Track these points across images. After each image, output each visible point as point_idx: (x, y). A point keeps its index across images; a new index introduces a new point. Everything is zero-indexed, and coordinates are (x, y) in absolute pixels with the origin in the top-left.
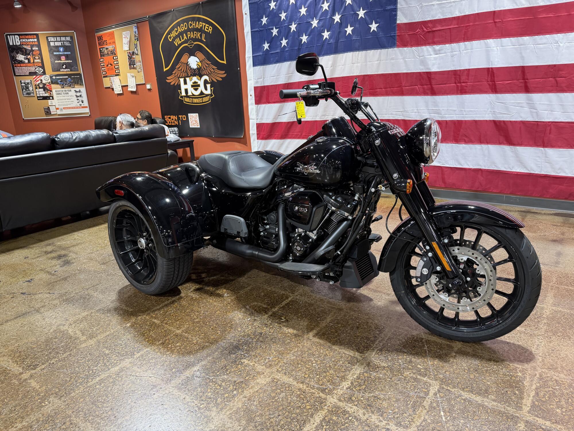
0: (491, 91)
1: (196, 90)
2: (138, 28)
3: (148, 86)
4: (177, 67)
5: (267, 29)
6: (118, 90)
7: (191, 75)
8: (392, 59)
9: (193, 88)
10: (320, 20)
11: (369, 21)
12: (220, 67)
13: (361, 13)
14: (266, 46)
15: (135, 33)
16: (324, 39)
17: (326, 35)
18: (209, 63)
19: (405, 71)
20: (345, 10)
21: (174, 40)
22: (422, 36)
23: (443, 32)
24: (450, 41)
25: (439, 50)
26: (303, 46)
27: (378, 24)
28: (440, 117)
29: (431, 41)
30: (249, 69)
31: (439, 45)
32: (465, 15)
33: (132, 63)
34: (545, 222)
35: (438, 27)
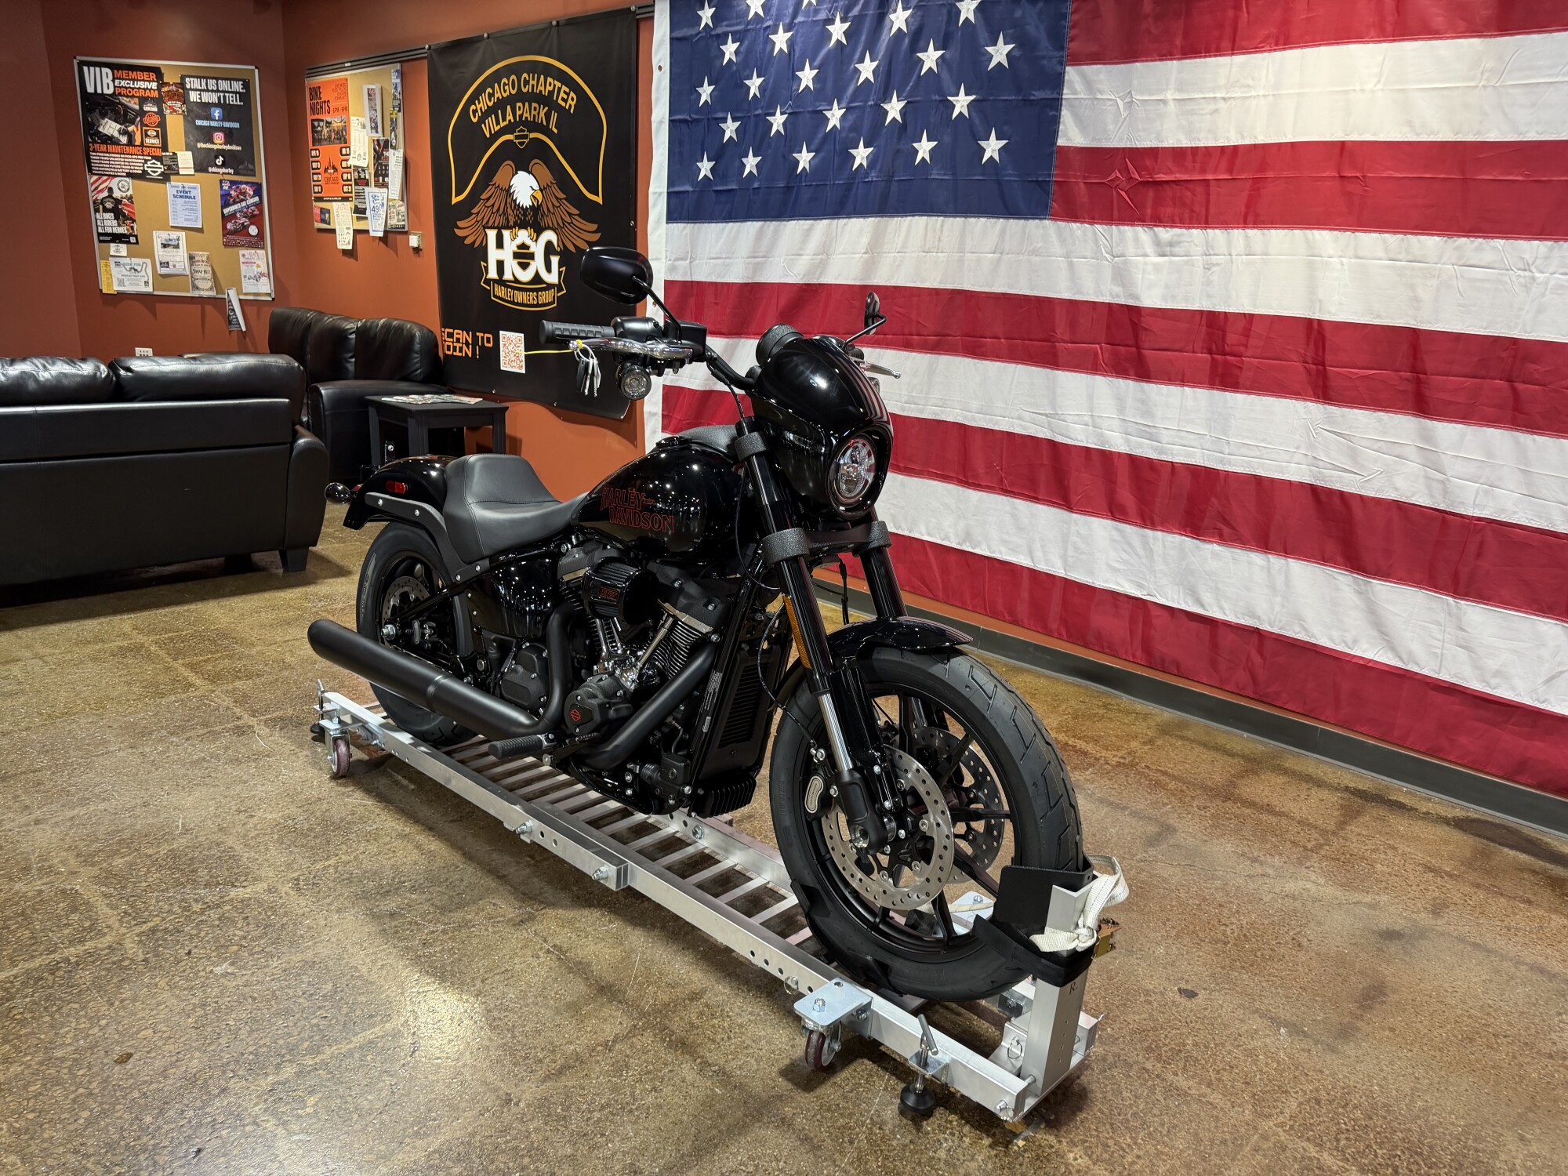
0: (1311, 392)
1: (524, 266)
2: (402, 75)
3: (414, 241)
4: (484, 196)
5: (711, 121)
6: (344, 241)
7: (516, 225)
8: (1034, 252)
9: (516, 261)
10: (849, 109)
11: (981, 129)
12: (588, 211)
13: (961, 102)
14: (705, 167)
15: (396, 88)
16: (855, 166)
17: (861, 155)
18: (562, 195)
19: (1066, 295)
20: (916, 86)
21: (482, 120)
22: (1123, 193)
23: (1187, 189)
24: (1204, 219)
25: (1171, 244)
26: (800, 182)
27: (1004, 142)
28: (1155, 449)
29: (1149, 211)
30: (655, 229)
31: (1172, 227)
32: (1255, 145)
33: (381, 171)
34: (1407, 849)
35: (1171, 172)
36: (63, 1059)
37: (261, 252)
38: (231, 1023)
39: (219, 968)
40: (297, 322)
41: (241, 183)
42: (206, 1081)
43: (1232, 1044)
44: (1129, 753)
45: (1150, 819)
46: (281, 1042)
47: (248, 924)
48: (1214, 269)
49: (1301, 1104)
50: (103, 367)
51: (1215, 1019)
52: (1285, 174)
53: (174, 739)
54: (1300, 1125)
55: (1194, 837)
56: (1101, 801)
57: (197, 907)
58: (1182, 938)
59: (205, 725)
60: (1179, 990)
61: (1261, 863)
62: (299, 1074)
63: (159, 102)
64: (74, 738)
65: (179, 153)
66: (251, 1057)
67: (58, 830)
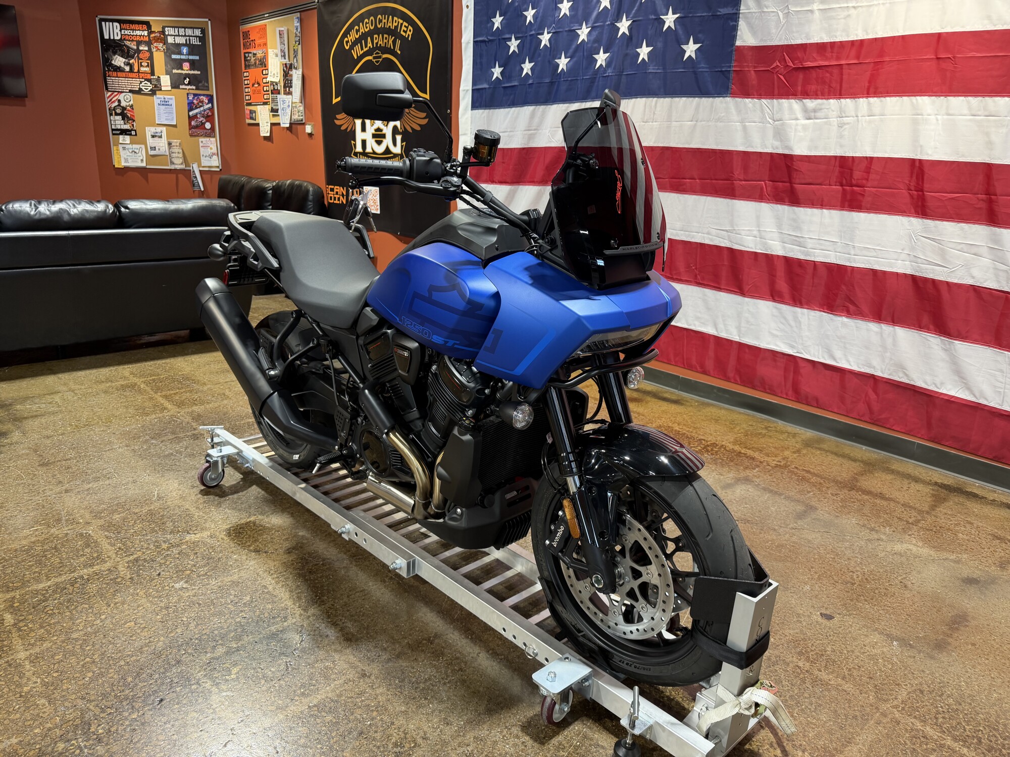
0: (913, 210)
1: (379, 143)
2: (301, 20)
3: (308, 129)
5: (501, 39)
6: (265, 131)
8: (719, 120)
9: (374, 140)
10: (593, 28)
11: (683, 37)
13: (670, 19)
14: (497, 72)
15: (297, 29)
16: (597, 67)
17: (601, 58)
19: (741, 148)
20: (638, 10)
21: (352, 47)
22: (782, 77)
23: (827, 72)
24: (839, 93)
25: (815, 111)
26: (560, 78)
27: (699, 45)
28: (803, 252)
29: (799, 88)
30: (464, 114)
31: (816, 98)
32: (876, 39)
33: (288, 84)
34: (980, 524)
35: (816, 60)
36: (77, 640)
37: (213, 140)
38: (185, 619)
39: (177, 585)
40: (235, 183)
41: (200, 95)
42: (167, 656)
43: (859, 652)
44: (784, 459)
45: (798, 501)
46: (216, 632)
47: (197, 557)
48: (846, 126)
49: (910, 693)
50: (110, 206)
51: (847, 634)
52: (897, 58)
53: (153, 441)
54: (909, 707)
55: (829, 514)
56: (765, 489)
57: (165, 546)
58: (822, 580)
59: (173, 433)
60: (821, 614)
61: (877, 531)
62: (227, 653)
63: (149, 44)
64: (91, 440)
65: (161, 77)
66: (197, 641)
67: (79, 497)
